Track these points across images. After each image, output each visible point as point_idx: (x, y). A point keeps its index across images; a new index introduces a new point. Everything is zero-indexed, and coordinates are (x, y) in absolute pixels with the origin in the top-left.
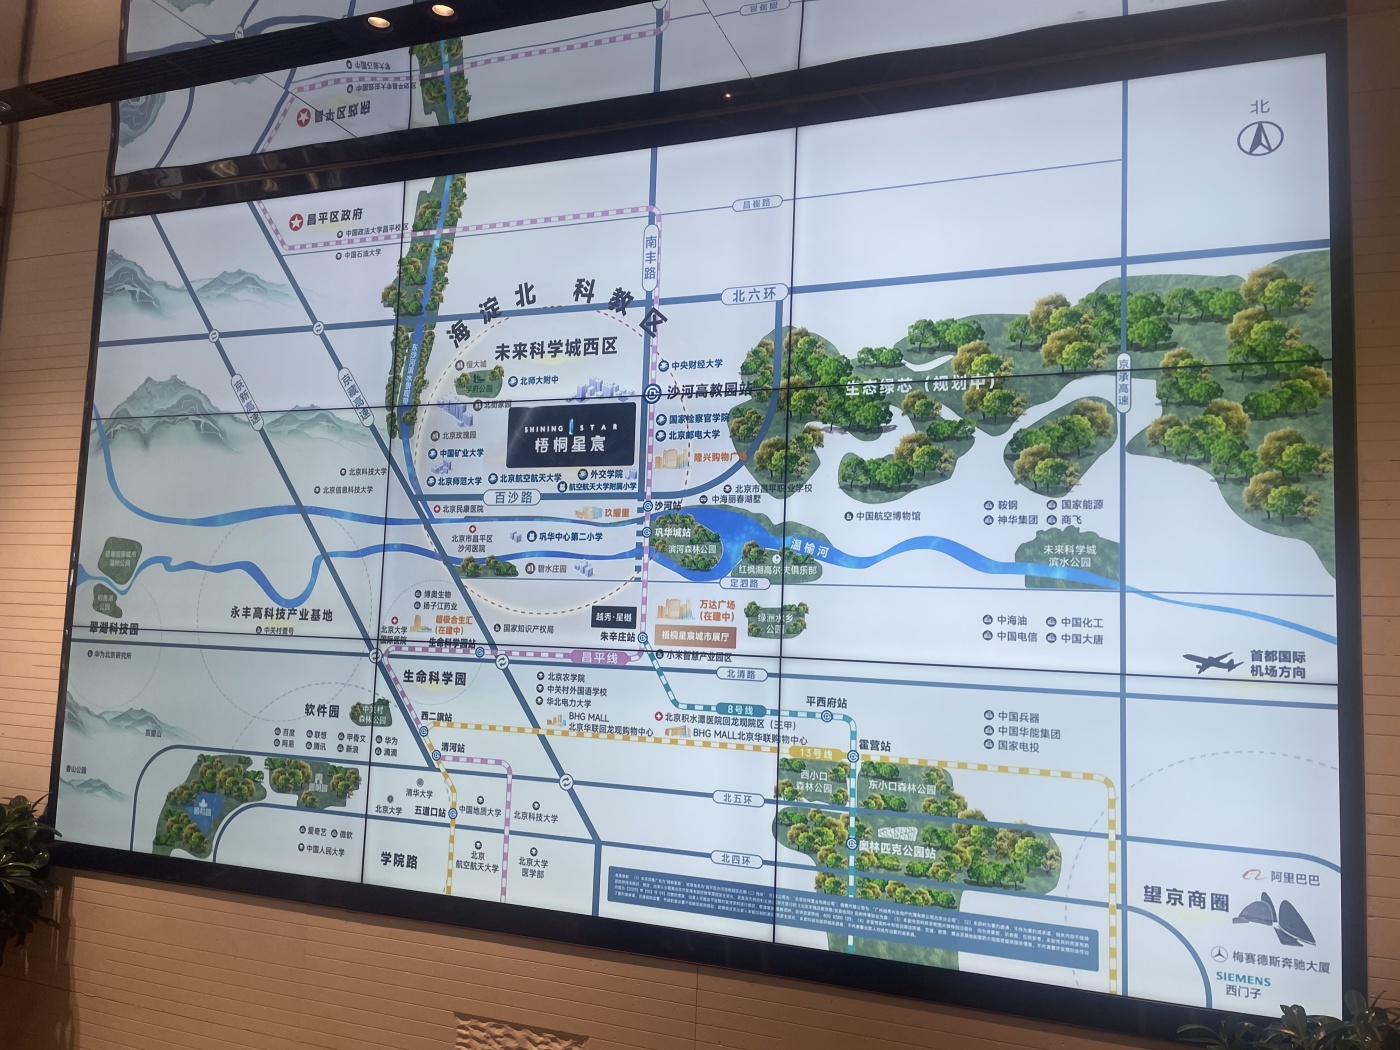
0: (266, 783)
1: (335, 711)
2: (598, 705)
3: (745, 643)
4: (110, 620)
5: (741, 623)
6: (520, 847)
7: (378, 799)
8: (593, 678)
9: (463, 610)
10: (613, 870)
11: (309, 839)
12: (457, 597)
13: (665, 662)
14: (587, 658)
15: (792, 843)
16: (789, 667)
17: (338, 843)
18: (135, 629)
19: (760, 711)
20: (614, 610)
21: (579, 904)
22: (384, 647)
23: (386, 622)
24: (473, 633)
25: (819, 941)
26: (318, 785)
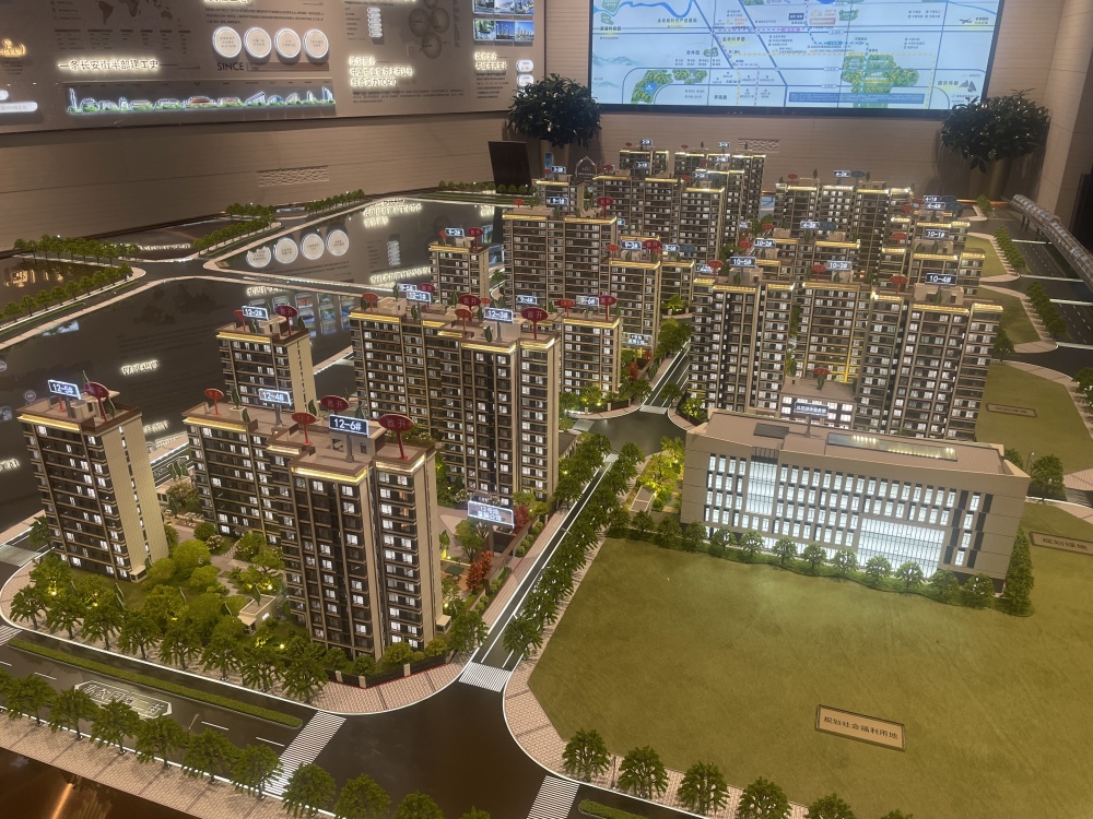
0: (673, 78)
1: (698, 53)
2: (789, 45)
3: (838, 23)
4: (609, 26)
5: (838, 16)
6: (761, 89)
7: (713, 79)
8: (788, 36)
9: (745, 16)
10: (791, 94)
11: (688, 94)
12: (742, 12)
13: (812, 30)
14: (786, 30)
15: (846, 80)
16: (851, 29)
17: (699, 94)
18: (619, 29)
19: (840, 43)
20: (796, 14)
21: (780, 104)
22: (716, 30)
23: (717, 22)
24: (748, 24)
25: (850, 105)
26: (692, 77)
